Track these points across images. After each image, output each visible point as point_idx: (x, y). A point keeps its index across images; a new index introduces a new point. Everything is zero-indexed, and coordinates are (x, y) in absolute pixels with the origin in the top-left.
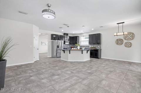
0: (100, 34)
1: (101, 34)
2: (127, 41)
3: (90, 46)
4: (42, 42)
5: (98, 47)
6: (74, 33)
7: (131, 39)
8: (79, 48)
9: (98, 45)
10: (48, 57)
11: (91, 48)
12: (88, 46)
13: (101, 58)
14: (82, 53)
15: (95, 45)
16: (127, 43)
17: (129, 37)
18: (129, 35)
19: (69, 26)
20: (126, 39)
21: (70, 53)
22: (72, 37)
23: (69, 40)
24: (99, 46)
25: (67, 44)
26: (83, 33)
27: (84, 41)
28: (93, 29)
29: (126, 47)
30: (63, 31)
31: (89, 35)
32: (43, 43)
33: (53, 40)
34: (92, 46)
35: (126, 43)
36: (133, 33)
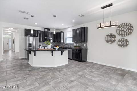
0: (85, 27)
1: (87, 28)
2: (122, 37)
3: (75, 45)
5: (84, 46)
7: (127, 34)
9: (83, 43)
11: (76, 47)
12: (73, 45)
13: (88, 61)
16: (122, 40)
17: (125, 31)
18: (125, 27)
20: (119, 35)
27: (69, 38)
28: (74, 21)
29: (119, 46)
31: (73, 30)
34: (77, 45)
35: (120, 40)
36: (131, 25)
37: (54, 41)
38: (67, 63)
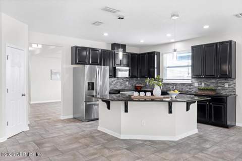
0: (231, 42)
1: (236, 43)
3: (196, 84)
4: (54, 71)
5: (225, 89)
6: (142, 42)
8: (157, 91)
9: (223, 81)
10: (62, 118)
12: (190, 85)
13: (237, 124)
14: (170, 112)
15: (214, 81)
19: (121, 15)
21: (126, 111)
22: (139, 55)
23: (127, 65)
24: (227, 85)
25: (123, 78)
26: (173, 41)
28: (206, 27)
30: (106, 34)
31: (193, 47)
32: (56, 73)
33: (76, 63)
34: (203, 85)
37: (132, 76)
38: (196, 131)
